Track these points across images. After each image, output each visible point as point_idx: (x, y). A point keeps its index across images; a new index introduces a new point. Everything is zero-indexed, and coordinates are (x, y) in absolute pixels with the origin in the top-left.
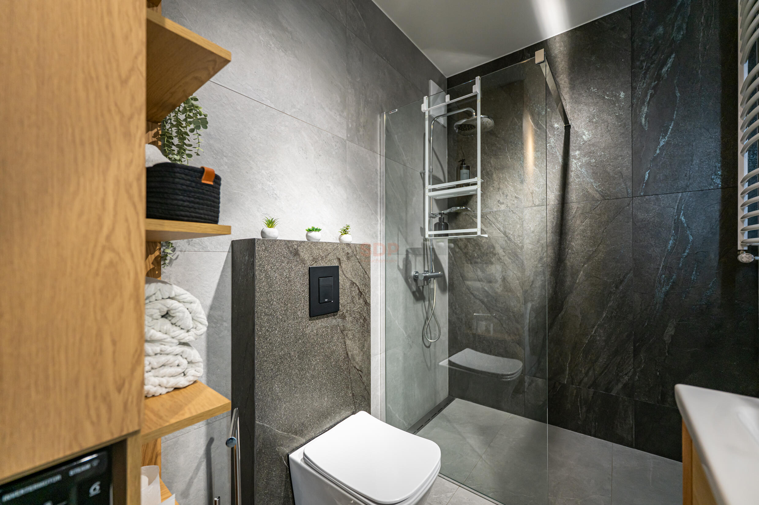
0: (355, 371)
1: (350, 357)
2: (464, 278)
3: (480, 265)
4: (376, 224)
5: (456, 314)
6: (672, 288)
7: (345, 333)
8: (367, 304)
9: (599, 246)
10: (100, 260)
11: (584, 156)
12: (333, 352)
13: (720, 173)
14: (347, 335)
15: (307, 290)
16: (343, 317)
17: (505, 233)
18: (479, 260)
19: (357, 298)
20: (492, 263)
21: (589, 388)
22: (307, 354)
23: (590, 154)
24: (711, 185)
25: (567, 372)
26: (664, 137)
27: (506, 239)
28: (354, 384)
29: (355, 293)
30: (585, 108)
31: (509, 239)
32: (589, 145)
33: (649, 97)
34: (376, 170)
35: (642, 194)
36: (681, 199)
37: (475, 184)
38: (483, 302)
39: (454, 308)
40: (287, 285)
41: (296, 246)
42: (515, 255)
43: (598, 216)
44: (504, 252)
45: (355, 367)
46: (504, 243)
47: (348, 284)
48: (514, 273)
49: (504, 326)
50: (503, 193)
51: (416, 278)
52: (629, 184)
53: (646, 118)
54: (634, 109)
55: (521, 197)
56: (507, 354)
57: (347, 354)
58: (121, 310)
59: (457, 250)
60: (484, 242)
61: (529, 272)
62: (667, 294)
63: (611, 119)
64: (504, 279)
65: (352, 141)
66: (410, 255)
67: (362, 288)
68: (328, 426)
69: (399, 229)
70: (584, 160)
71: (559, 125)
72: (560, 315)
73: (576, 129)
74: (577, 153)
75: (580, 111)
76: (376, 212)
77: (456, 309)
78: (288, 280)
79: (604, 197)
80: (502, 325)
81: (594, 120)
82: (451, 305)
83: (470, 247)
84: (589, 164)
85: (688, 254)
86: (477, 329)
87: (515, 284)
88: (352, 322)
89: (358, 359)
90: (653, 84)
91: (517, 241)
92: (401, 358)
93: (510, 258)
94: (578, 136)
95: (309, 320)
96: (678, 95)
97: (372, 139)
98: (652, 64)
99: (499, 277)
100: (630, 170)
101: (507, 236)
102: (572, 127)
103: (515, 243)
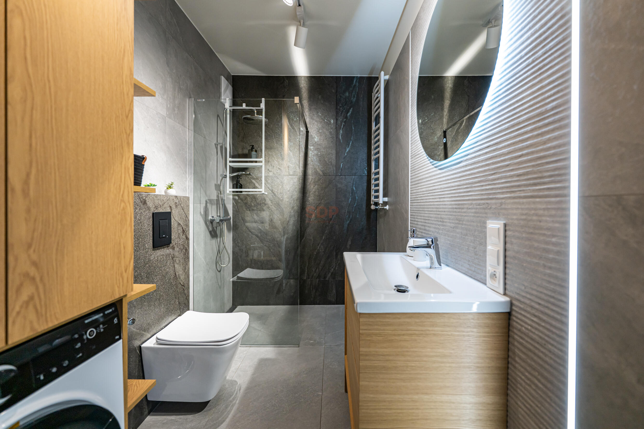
0: (180, 286)
1: (177, 276)
2: (244, 221)
3: (256, 212)
4: (186, 181)
5: (238, 246)
6: (350, 222)
7: (174, 259)
8: (187, 239)
9: (321, 200)
10: (120, 207)
11: (315, 150)
12: (167, 273)
13: (366, 168)
14: (175, 261)
15: (151, 229)
16: (173, 248)
17: (272, 191)
18: (255, 208)
19: (181, 234)
20: (264, 210)
21: (316, 279)
22: (151, 275)
23: (317, 149)
24: (364, 173)
25: (306, 272)
26: (348, 148)
27: (273, 194)
28: (179, 295)
29: (180, 231)
30: (316, 123)
31: (275, 195)
32: (318, 144)
33: (343, 126)
34: (186, 140)
35: (340, 174)
36: (354, 179)
37: (261, 162)
38: (257, 236)
39: (236, 242)
40: (139, 225)
41: (144, 198)
42: (278, 205)
43: (321, 184)
44: (272, 203)
45: (180, 283)
46: (272, 197)
47: (176, 225)
48: (278, 217)
49: (271, 251)
50: (271, 165)
51: (212, 222)
52: (335, 168)
53: (341, 136)
54: (337, 129)
55: (282, 169)
56: (273, 267)
57: (176, 274)
58: (126, 232)
59: (240, 201)
60: (259, 196)
61: (287, 215)
62: (348, 225)
63: (327, 133)
64: (271, 220)
65: (170, 118)
66: (208, 204)
67: (184, 227)
68: (164, 325)
69: (201, 185)
70: (316, 152)
71: (303, 129)
72: (303, 240)
73: (312, 134)
74: (312, 147)
75: (314, 124)
76: (186, 172)
77: (238, 243)
78: (139, 222)
79: (325, 174)
80: (270, 250)
81: (320, 131)
82: (234, 240)
83: (249, 199)
84: (317, 155)
85: (356, 205)
86: (253, 255)
87: (278, 223)
88: (178, 252)
89: (182, 277)
90: (345, 120)
91: (280, 196)
92: (202, 280)
93: (275, 207)
94: (313, 138)
95: (153, 250)
96: (353, 128)
97: (183, 117)
98: (344, 109)
99: (267, 219)
100: (335, 161)
101: (273, 193)
102: (309, 132)
103: (278, 197)
